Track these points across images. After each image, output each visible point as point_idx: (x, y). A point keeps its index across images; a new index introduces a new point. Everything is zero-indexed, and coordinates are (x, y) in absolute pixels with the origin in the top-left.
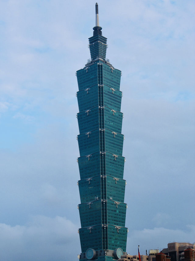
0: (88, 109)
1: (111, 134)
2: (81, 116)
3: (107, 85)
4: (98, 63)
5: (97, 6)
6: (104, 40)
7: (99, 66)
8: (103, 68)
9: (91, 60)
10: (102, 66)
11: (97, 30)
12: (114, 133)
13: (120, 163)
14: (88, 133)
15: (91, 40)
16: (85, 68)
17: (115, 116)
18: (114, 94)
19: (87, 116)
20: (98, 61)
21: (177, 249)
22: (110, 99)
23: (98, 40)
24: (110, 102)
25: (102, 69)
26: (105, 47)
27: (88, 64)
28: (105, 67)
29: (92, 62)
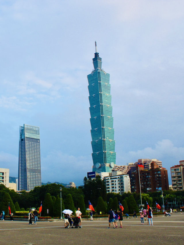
0: (94, 94)
1: (106, 106)
2: (90, 97)
3: (103, 82)
4: (98, 71)
5: (96, 42)
6: (100, 59)
7: (98, 72)
8: (101, 73)
9: (94, 70)
10: (100, 72)
11: (96, 55)
12: (108, 105)
13: (111, 121)
14: (95, 106)
15: (93, 59)
16: (91, 74)
17: (108, 97)
18: (107, 86)
19: (94, 98)
20: (98, 70)
21: (143, 162)
22: (105, 88)
23: (97, 59)
24: (104, 90)
25: (100, 74)
26: (101, 63)
27: (93, 72)
28: (102, 73)
29: (95, 71)
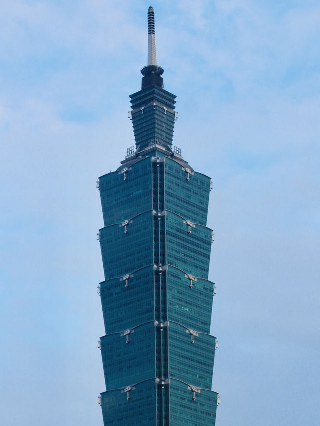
0: (127, 271)
1: (186, 335)
2: (109, 289)
3: (176, 213)
4: (153, 159)
5: (151, 15)
6: (170, 99)
7: (155, 164)
8: (166, 169)
9: (135, 150)
10: (162, 164)
11: (152, 76)
12: (192, 331)
13: (205, 408)
14: (128, 331)
15: (136, 99)
16: (120, 169)
17: (195, 290)
18: (191, 236)
19: (125, 290)
20: (153, 152)
22: (184, 247)
23: (153, 99)
24: (182, 256)
25: (162, 172)
26: (172, 118)
27: (127, 160)
28: (171, 168)
29: (137, 155)
